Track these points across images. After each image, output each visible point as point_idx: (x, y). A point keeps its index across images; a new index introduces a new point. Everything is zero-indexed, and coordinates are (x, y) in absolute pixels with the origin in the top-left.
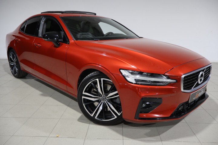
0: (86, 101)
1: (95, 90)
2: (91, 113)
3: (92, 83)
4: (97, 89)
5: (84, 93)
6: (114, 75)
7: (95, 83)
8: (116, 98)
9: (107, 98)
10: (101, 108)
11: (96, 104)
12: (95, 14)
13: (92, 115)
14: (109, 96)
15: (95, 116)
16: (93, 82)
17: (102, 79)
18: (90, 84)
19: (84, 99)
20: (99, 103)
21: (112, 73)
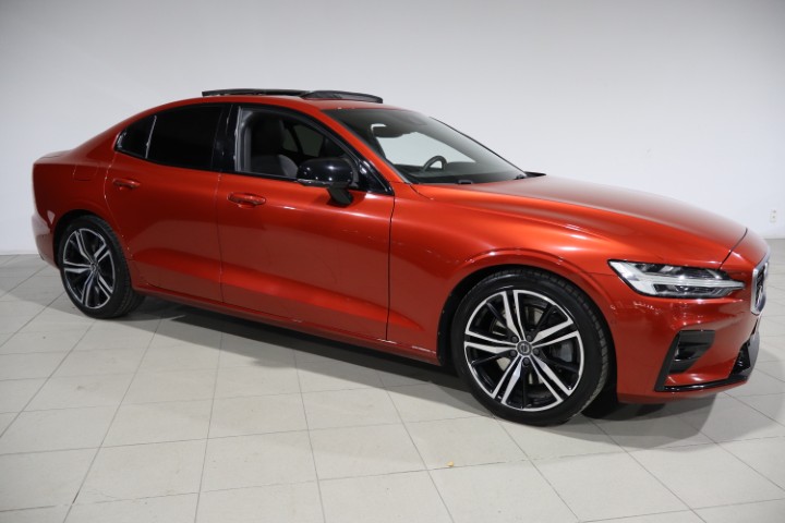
0: (476, 355)
1: (500, 324)
2: (492, 389)
3: (489, 305)
4: (504, 321)
5: (468, 332)
6: (597, 277)
7: (499, 304)
8: (558, 345)
9: (534, 345)
10: (517, 374)
11: (503, 363)
12: (380, 100)
13: (493, 395)
14: (537, 339)
15: (502, 396)
16: (493, 302)
17: (516, 293)
18: (485, 306)
19: (471, 349)
20: (512, 361)
21: (589, 271)
